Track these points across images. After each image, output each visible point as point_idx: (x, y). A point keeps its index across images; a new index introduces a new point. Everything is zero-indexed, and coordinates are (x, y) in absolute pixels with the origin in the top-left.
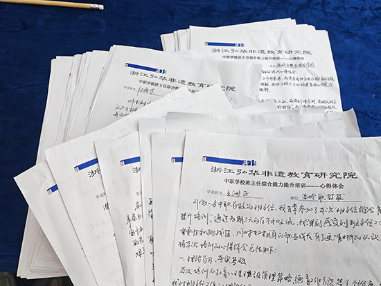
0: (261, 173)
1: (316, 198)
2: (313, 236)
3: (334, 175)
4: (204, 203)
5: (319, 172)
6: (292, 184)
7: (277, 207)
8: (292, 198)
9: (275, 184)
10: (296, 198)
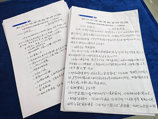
0: (98, 21)
1: (117, 29)
2: (117, 40)
3: (121, 22)
4: (79, 29)
5: (117, 22)
6: (109, 25)
7: (104, 31)
9: (103, 25)
10: (110, 29)
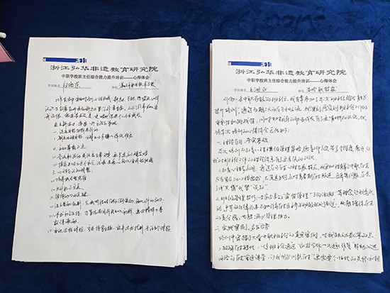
0: (275, 73)
1: (317, 90)
2: (315, 119)
3: (330, 72)
4: (232, 99)
5: (319, 70)
6: (299, 80)
7: (288, 98)
8: (299, 91)
9: (286, 81)
10: (303, 91)
